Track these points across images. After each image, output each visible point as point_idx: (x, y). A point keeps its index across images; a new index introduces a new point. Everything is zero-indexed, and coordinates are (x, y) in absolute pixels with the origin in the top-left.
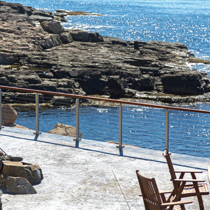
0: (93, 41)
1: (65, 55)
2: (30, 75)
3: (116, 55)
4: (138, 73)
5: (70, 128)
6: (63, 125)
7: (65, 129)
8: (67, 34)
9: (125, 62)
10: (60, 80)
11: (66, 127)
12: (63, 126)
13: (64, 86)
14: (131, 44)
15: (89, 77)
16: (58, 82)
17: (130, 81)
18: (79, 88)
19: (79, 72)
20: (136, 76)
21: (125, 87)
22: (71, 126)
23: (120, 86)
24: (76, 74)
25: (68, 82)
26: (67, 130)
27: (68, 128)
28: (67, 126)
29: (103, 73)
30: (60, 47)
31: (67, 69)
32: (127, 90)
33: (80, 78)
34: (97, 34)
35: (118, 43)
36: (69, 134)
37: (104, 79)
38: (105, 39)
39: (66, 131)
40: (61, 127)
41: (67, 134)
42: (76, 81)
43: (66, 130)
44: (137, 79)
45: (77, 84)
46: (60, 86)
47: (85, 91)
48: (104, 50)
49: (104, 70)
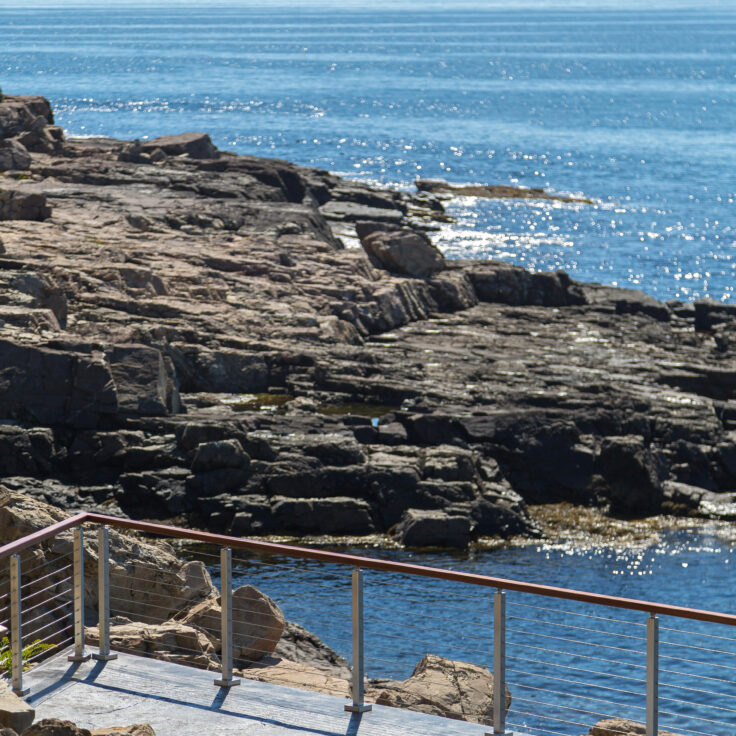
0: (547, 303)
1: (447, 355)
2: (325, 433)
3: (629, 353)
4: (711, 424)
5: (472, 671)
6: (448, 662)
7: (451, 677)
8: (455, 278)
9: (663, 381)
10: (430, 451)
11: (457, 669)
12: (444, 665)
13: (446, 474)
14: (685, 314)
15: (533, 441)
16: (423, 458)
17: (682, 454)
18: (497, 479)
19: (498, 420)
20: (704, 436)
21: (664, 476)
22: (473, 667)
23: (645, 473)
24: (488, 430)
25: (460, 459)
26: (460, 679)
27: (464, 672)
28: (459, 665)
29: (584, 426)
30: (429, 327)
31: (456, 412)
32: (671, 486)
33: (503, 443)
34: (563, 277)
35: (636, 308)
36: (469, 693)
37: (588, 446)
38: (589, 296)
39: (458, 685)
40: (438, 669)
41: (462, 693)
42: (487, 455)
43: (455, 682)
44: (705, 449)
45: (490, 467)
46: (432, 473)
47: (519, 491)
48: (585, 336)
49: (586, 415)
